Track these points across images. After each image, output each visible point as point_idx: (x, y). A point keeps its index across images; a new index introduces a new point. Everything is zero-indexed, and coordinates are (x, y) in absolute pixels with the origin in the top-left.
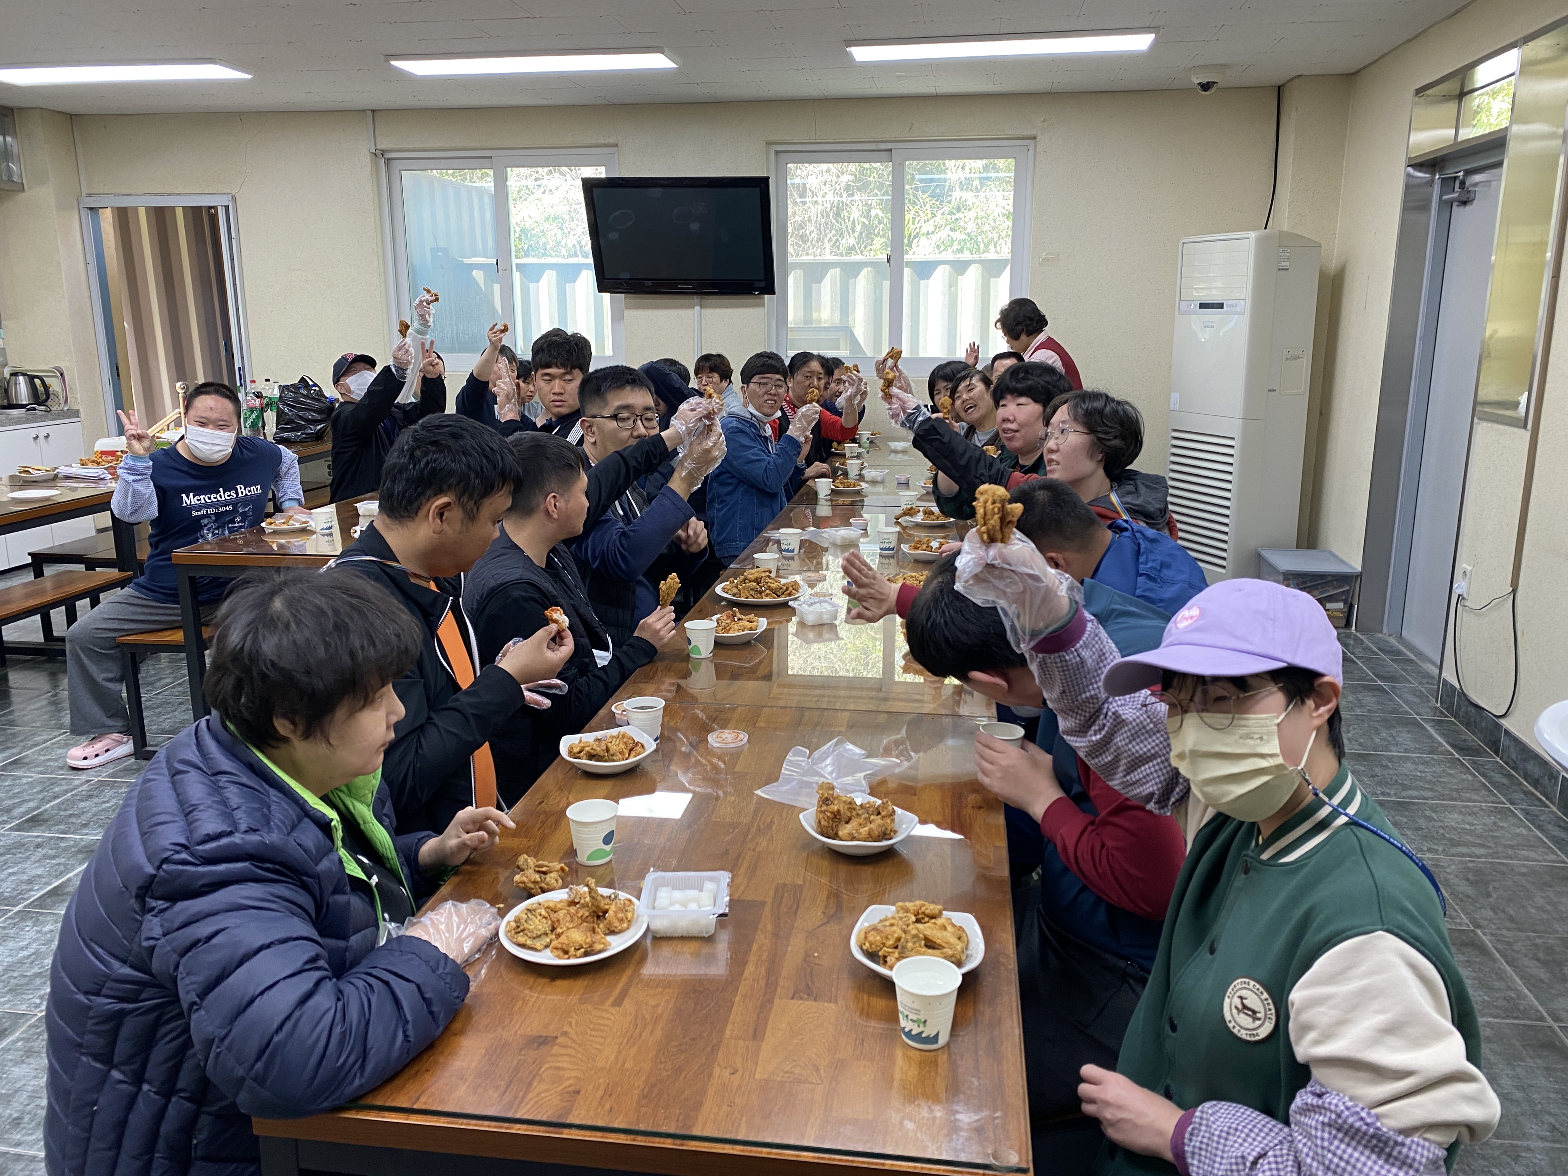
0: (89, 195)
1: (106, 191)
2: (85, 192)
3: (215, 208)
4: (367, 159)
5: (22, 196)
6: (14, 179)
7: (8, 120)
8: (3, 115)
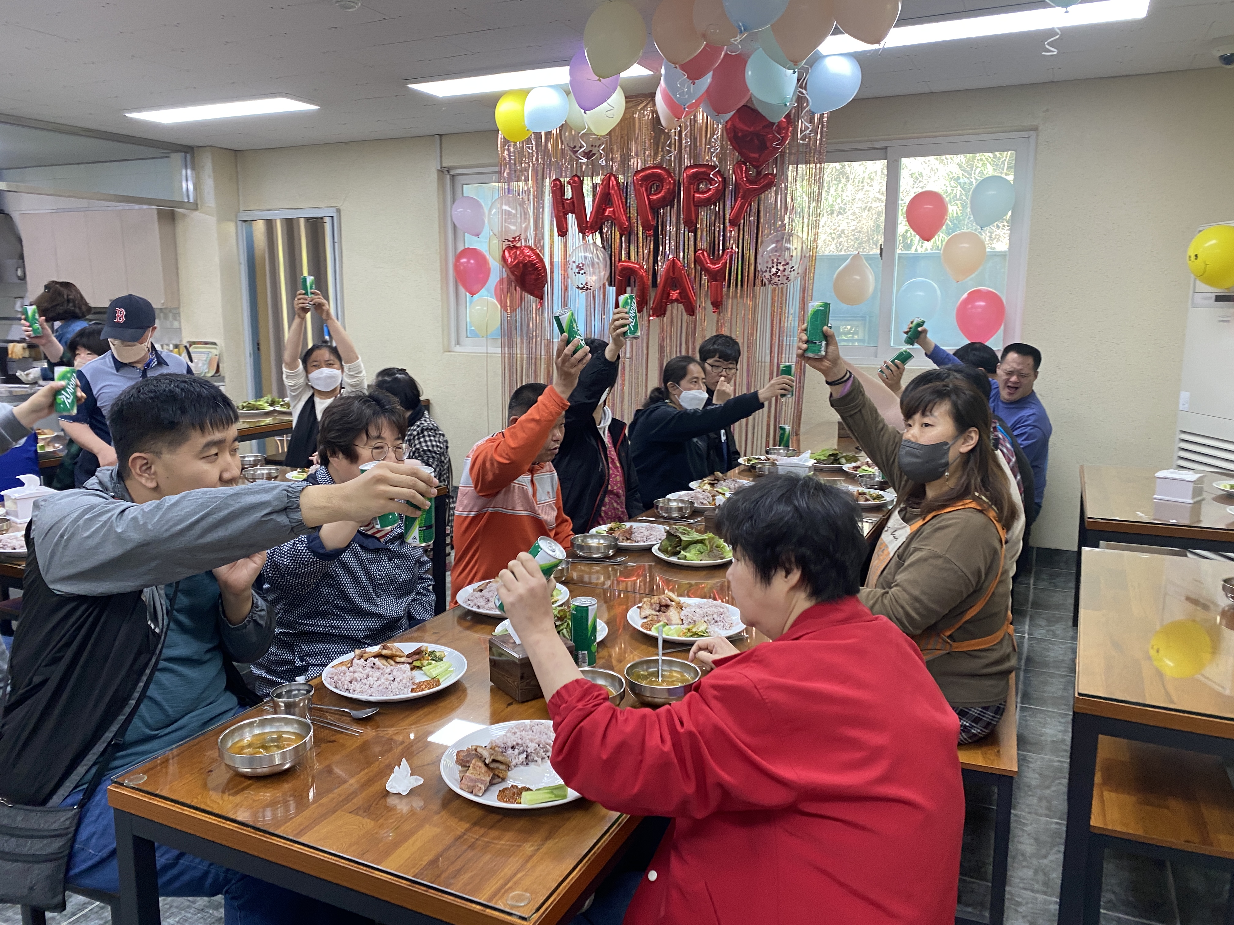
0: (245, 211)
1: (256, 207)
3: (325, 218)
5: (196, 214)
6: (191, 200)
7: (188, 156)
8: (186, 153)
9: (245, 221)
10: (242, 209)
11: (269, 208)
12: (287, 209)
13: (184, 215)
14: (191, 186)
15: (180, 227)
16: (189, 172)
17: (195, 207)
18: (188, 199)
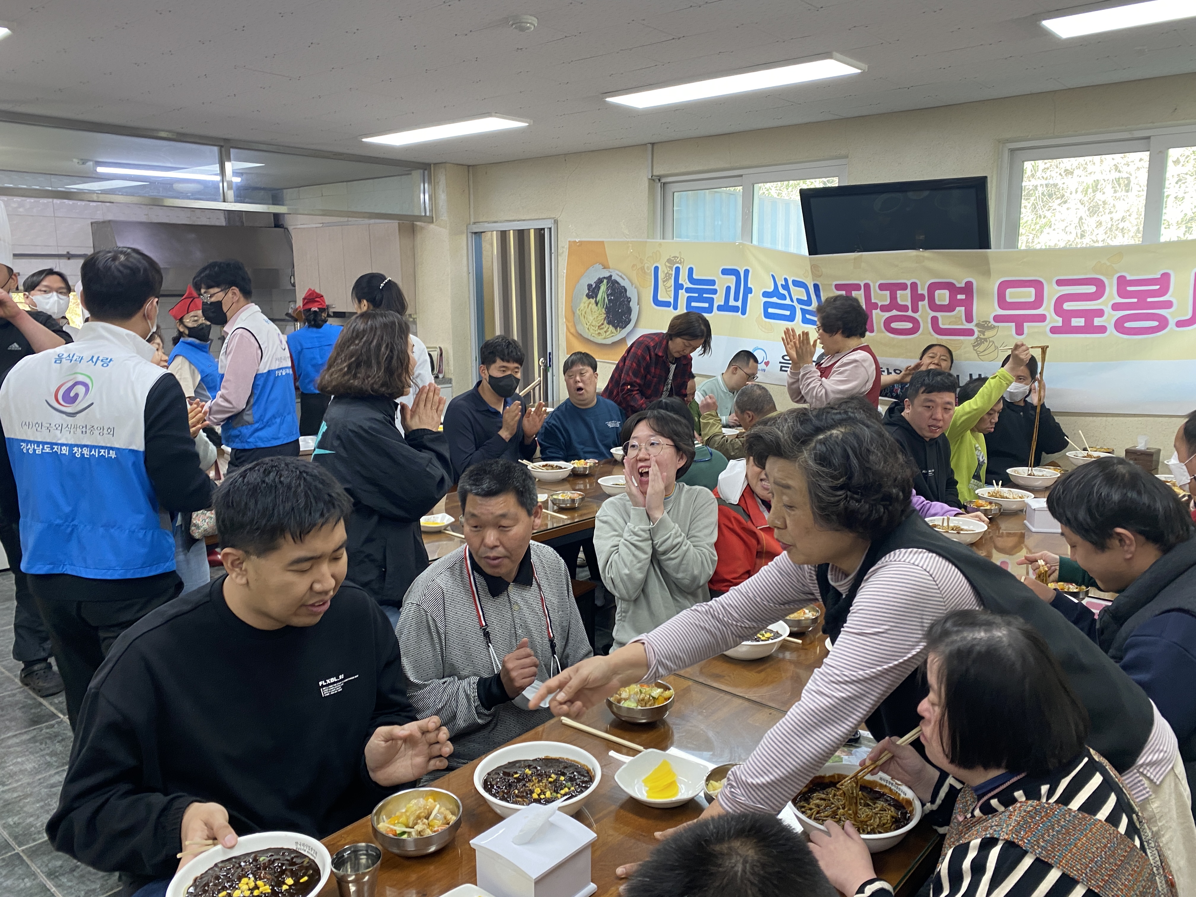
0: (475, 223)
1: (484, 219)
2: (472, 220)
3: (544, 229)
4: (645, 185)
5: (432, 226)
6: (428, 214)
7: (426, 172)
8: (424, 169)
9: (476, 233)
11: (495, 219)
12: (510, 221)
13: (422, 228)
14: (427, 200)
15: (419, 239)
16: (426, 185)
17: (430, 220)
18: (425, 213)
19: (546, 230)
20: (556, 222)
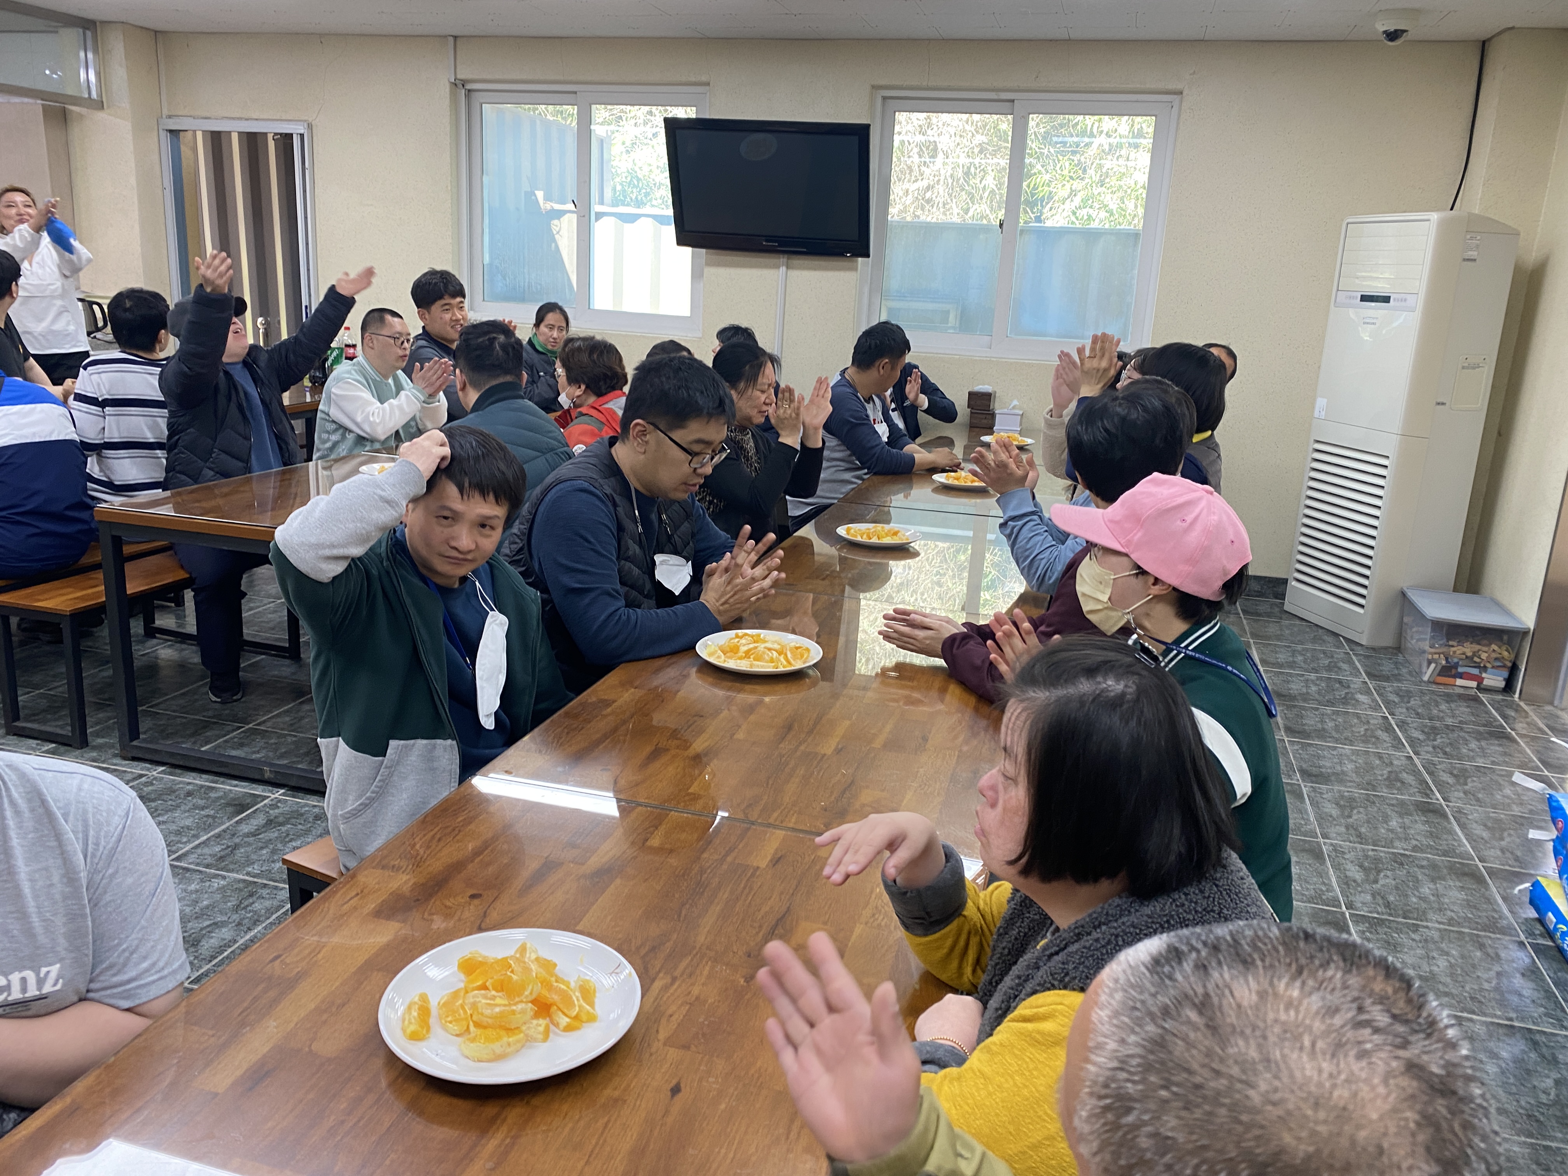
0: (170, 117)
3: (291, 135)
4: (445, 89)
5: (100, 115)
6: (94, 95)
7: (88, 33)
8: (85, 28)
9: (171, 131)
10: (165, 112)
11: (207, 114)
12: (233, 119)
13: (81, 116)
14: (92, 77)
15: (75, 131)
16: (90, 56)
17: (100, 105)
18: (90, 93)
19: (295, 136)
20: (310, 127)
